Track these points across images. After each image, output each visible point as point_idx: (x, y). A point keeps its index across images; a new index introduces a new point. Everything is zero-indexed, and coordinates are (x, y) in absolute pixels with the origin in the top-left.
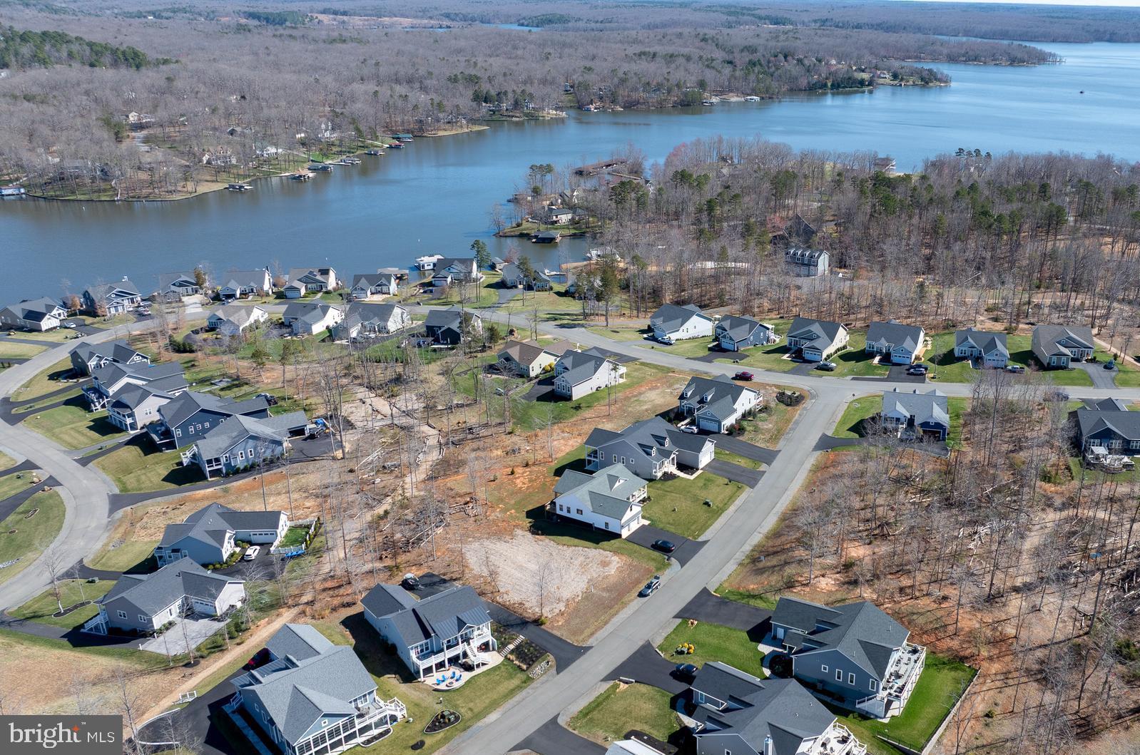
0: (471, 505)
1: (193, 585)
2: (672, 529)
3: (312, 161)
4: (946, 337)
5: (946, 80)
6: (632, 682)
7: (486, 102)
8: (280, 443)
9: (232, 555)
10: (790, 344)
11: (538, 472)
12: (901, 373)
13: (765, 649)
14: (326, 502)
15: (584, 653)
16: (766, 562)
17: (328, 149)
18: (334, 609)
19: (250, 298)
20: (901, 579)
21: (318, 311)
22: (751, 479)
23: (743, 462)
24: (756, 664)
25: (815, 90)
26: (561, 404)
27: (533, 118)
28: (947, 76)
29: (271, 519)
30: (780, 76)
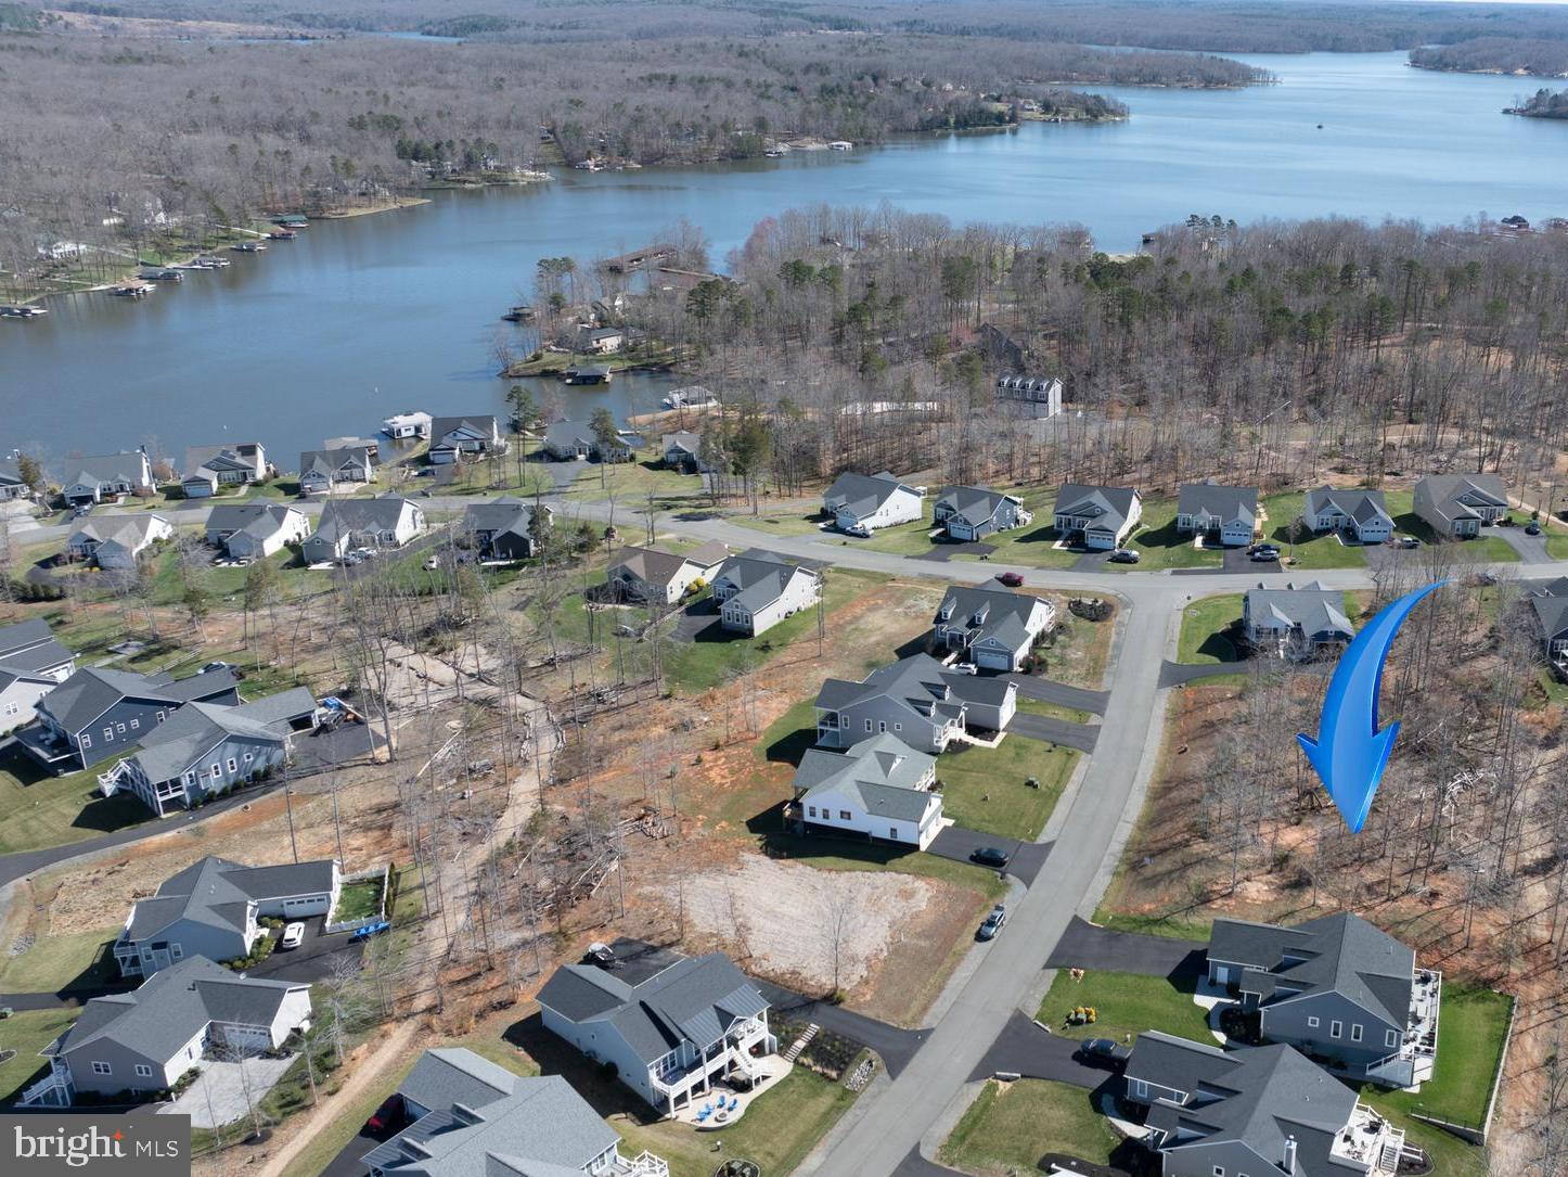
0: (650, 820)
1: (219, 1002)
2: (992, 828)
3: (143, 264)
4: (1283, 500)
5: (1120, 112)
6: (1017, 1078)
7: (416, 159)
8: (279, 744)
9: (259, 942)
10: (1059, 525)
11: (739, 756)
12: (1242, 559)
13: (1206, 1002)
14: (388, 836)
15: (923, 1041)
16: (1153, 867)
17: (165, 243)
18: (481, 1016)
19: (121, 501)
20: (1363, 872)
21: (268, 518)
22: (1086, 740)
23: (1061, 715)
24: (1203, 1028)
25: (931, 130)
26: (737, 644)
27: (498, 182)
28: (1123, 106)
29: (315, 875)
30: (876, 110)
